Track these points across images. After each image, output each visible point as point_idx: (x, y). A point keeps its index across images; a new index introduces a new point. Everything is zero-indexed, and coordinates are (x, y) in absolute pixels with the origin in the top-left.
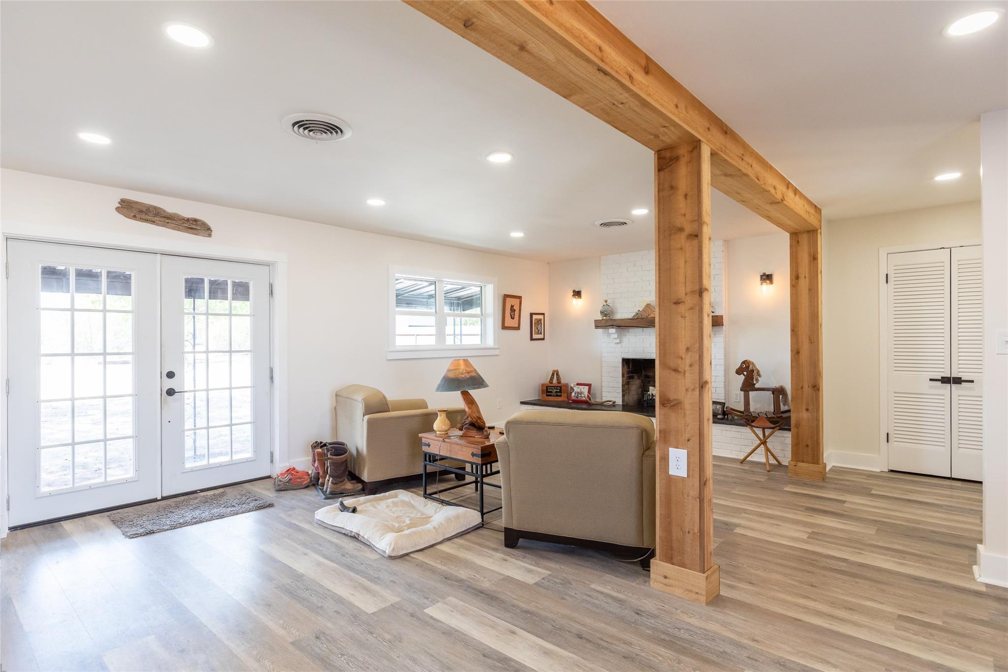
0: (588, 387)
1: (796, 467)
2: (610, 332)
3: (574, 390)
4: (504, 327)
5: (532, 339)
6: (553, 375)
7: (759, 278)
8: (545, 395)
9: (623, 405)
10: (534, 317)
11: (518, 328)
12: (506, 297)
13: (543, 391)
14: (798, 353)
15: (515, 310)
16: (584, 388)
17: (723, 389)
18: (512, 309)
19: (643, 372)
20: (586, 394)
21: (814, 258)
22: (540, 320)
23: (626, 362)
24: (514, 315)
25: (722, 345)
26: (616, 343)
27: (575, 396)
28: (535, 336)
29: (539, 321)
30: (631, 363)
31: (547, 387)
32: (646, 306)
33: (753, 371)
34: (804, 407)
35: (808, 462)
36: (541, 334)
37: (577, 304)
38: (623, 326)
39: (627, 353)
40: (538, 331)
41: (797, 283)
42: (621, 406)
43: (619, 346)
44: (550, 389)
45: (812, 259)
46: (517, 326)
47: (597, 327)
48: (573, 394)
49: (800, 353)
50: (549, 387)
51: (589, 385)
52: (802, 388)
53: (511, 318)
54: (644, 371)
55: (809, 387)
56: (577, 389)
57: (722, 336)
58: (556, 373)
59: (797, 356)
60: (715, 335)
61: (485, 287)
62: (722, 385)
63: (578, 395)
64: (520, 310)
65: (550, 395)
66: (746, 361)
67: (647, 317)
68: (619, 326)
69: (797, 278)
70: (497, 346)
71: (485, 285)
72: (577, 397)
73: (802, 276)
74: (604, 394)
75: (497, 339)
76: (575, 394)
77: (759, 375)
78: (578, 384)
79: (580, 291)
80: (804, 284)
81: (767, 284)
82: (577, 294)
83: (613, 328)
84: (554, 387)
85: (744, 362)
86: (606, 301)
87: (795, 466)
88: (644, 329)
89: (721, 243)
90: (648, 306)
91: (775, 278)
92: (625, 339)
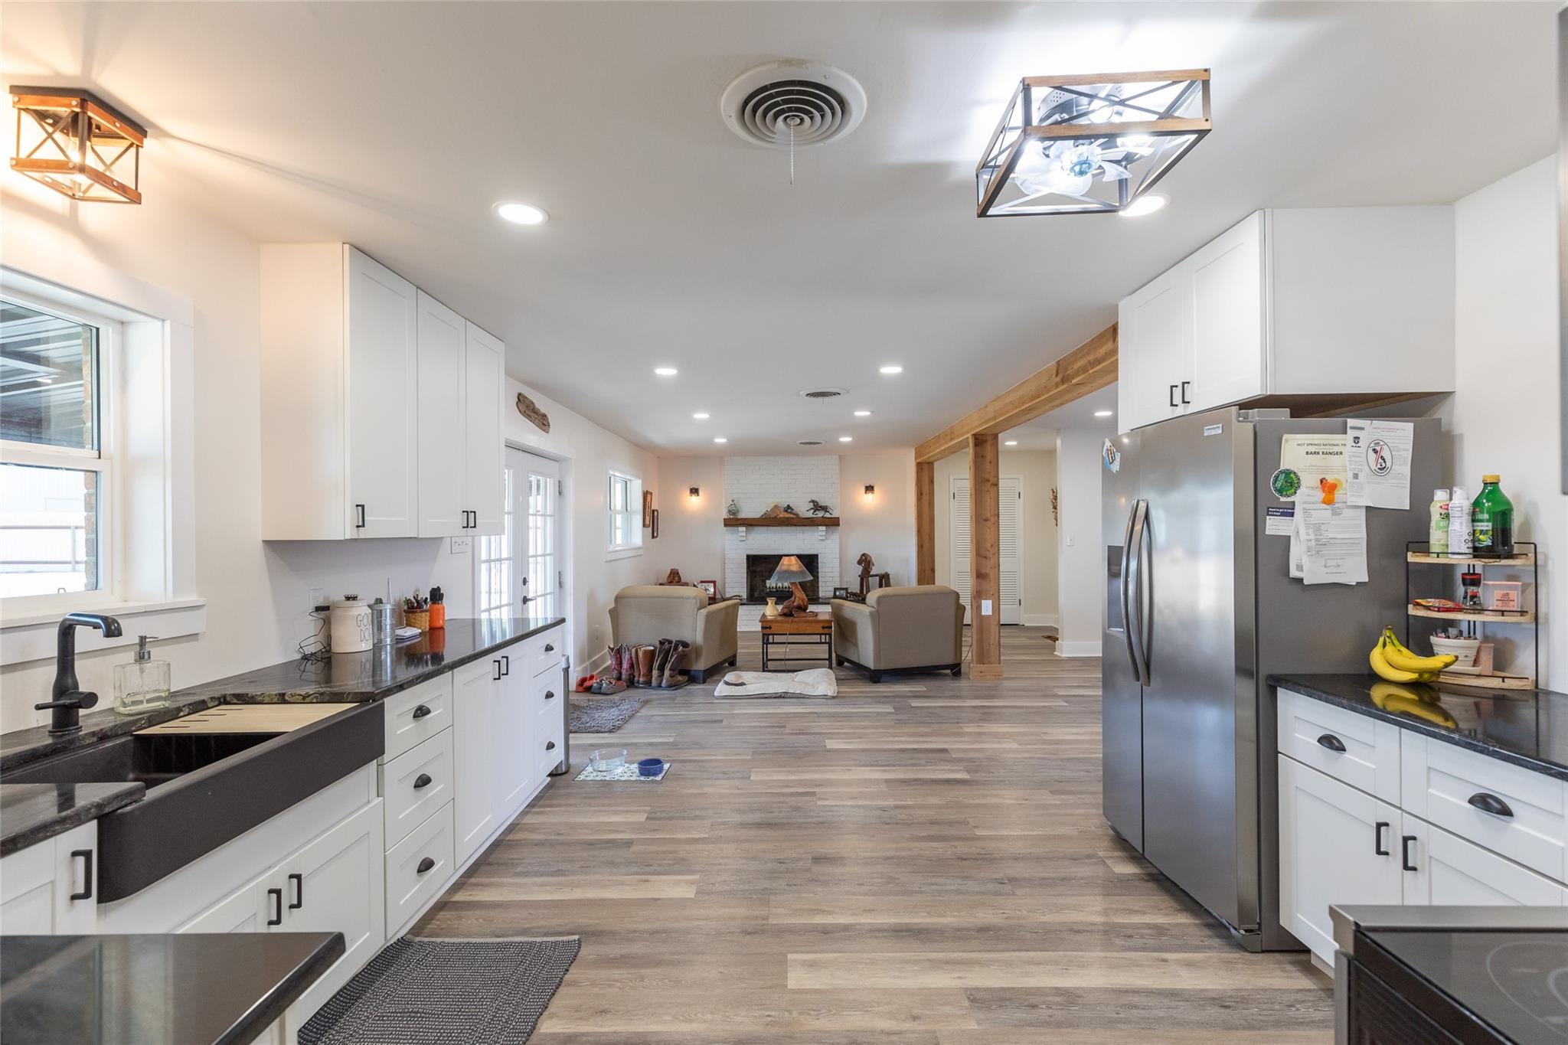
0: (713, 584)
2: (736, 530)
4: (644, 525)
5: (652, 537)
6: (671, 574)
7: (863, 488)
10: (654, 514)
11: (649, 526)
12: (647, 494)
16: (709, 585)
17: (839, 578)
18: (648, 506)
20: (712, 591)
21: (932, 481)
22: (656, 517)
23: (749, 557)
24: (648, 512)
25: (838, 541)
26: (744, 541)
28: (654, 534)
30: (754, 559)
32: (773, 507)
33: (869, 562)
36: (656, 531)
37: (694, 503)
38: (750, 523)
39: (751, 549)
40: (655, 529)
41: (921, 498)
46: (649, 523)
47: (726, 525)
51: (714, 582)
53: (647, 515)
56: (701, 586)
57: (840, 534)
58: (675, 572)
60: (834, 533)
62: (838, 574)
64: (651, 507)
67: (776, 517)
68: (750, 525)
69: (921, 494)
70: (641, 545)
73: (924, 493)
74: (727, 590)
75: (642, 536)
77: (876, 564)
78: (702, 582)
79: (697, 488)
80: (925, 498)
81: (871, 493)
82: (695, 491)
83: (743, 526)
85: (864, 555)
86: (733, 501)
88: (770, 527)
89: (837, 457)
90: (776, 507)
91: (875, 489)
92: (750, 537)
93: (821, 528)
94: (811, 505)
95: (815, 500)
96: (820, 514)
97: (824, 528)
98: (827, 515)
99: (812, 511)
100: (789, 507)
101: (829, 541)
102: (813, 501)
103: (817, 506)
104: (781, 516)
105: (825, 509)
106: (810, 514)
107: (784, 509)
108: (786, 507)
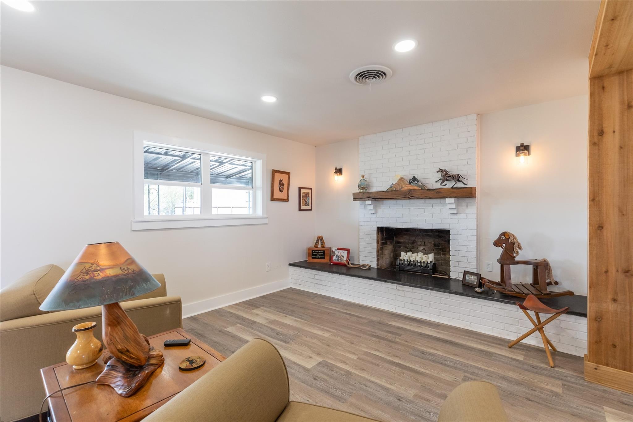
0: (347, 251)
1: (597, 371)
2: (366, 204)
3: (335, 254)
4: (273, 199)
5: (300, 210)
6: (318, 240)
7: (514, 150)
8: (311, 257)
9: (378, 269)
10: (302, 191)
11: (287, 200)
12: (274, 172)
13: (309, 254)
14: (601, 227)
15: (283, 184)
16: (343, 252)
17: (476, 259)
18: (281, 183)
19: (394, 238)
20: (345, 258)
22: (308, 194)
23: (380, 230)
24: (283, 188)
25: (475, 216)
26: (372, 213)
27: (336, 259)
28: (303, 207)
29: (306, 195)
30: (384, 232)
31: (312, 251)
32: (399, 180)
33: (513, 243)
34: (610, 296)
35: (615, 367)
36: (309, 205)
37: (339, 181)
38: (378, 198)
39: (382, 222)
40: (306, 203)
41: (600, 140)
42: (376, 269)
43: (374, 216)
44: (315, 252)
45: (626, 107)
46: (286, 198)
47: (355, 199)
48: (334, 257)
49: (605, 228)
50: (314, 251)
51: (348, 250)
52: (606, 272)
53: (280, 191)
54: (396, 237)
55: (617, 271)
56: (338, 253)
57: (475, 207)
58: (320, 239)
59: (599, 231)
60: (467, 206)
61: (255, 163)
62: (474, 254)
63: (338, 259)
64: (289, 184)
65: (315, 258)
66: (506, 232)
67: (402, 190)
68: (375, 198)
69: (601, 133)
70: (265, 216)
71: (255, 161)
72: (338, 260)
73: (608, 131)
74: (361, 258)
75: (265, 208)
76: (336, 257)
77: (520, 248)
78: (339, 249)
79: (342, 169)
80: (612, 140)
81: (525, 155)
82: (339, 171)
83: (369, 200)
84: (318, 251)
85: (504, 234)
86: (363, 176)
87: (596, 369)
88: (398, 201)
89: (475, 116)
90: (401, 179)
91: (532, 149)
92: (380, 210)
93: (448, 200)
94: (440, 176)
95: (443, 168)
96: (449, 184)
97: (452, 200)
98: (459, 185)
99: (440, 182)
100: (414, 179)
101: (461, 216)
102: (441, 171)
103: (446, 176)
104: (406, 188)
105: (457, 178)
106: (438, 186)
107: (409, 181)
108: (412, 179)
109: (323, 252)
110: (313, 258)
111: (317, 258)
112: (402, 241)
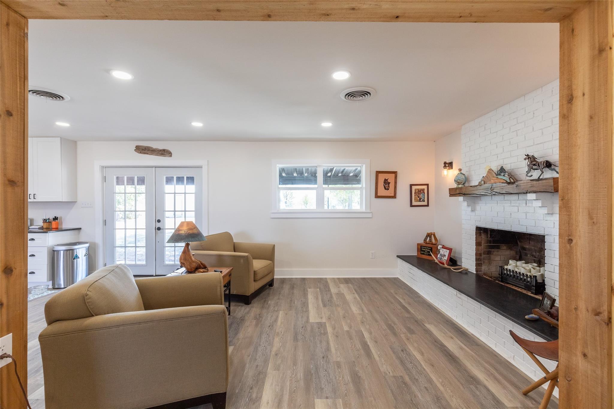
2: (459, 200)
3: (439, 252)
4: (377, 196)
5: (412, 206)
6: (427, 237)
8: (420, 253)
10: (414, 188)
11: (394, 197)
12: (378, 173)
13: (418, 248)
15: (389, 183)
16: (446, 251)
18: (386, 182)
19: (519, 243)
22: (423, 190)
23: (481, 231)
24: (389, 186)
26: (471, 211)
27: (439, 258)
28: (414, 203)
29: (421, 191)
31: (421, 246)
32: (489, 171)
36: (424, 201)
37: (448, 175)
39: (480, 221)
40: (420, 199)
42: (475, 275)
43: (474, 214)
44: (423, 248)
46: (392, 195)
47: (451, 195)
50: (423, 246)
53: (385, 189)
56: (442, 251)
58: (429, 236)
61: (363, 167)
63: (441, 258)
64: (396, 183)
65: (423, 254)
68: (465, 194)
70: (369, 211)
74: (463, 260)
75: (369, 205)
76: (440, 255)
79: (453, 163)
83: (460, 196)
84: (426, 247)
86: (460, 170)
92: (478, 207)
100: (502, 170)
102: (528, 157)
104: (492, 181)
107: (497, 173)
108: (499, 170)
109: (430, 248)
110: (422, 254)
111: (425, 255)
112: (527, 247)
